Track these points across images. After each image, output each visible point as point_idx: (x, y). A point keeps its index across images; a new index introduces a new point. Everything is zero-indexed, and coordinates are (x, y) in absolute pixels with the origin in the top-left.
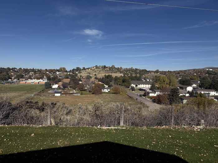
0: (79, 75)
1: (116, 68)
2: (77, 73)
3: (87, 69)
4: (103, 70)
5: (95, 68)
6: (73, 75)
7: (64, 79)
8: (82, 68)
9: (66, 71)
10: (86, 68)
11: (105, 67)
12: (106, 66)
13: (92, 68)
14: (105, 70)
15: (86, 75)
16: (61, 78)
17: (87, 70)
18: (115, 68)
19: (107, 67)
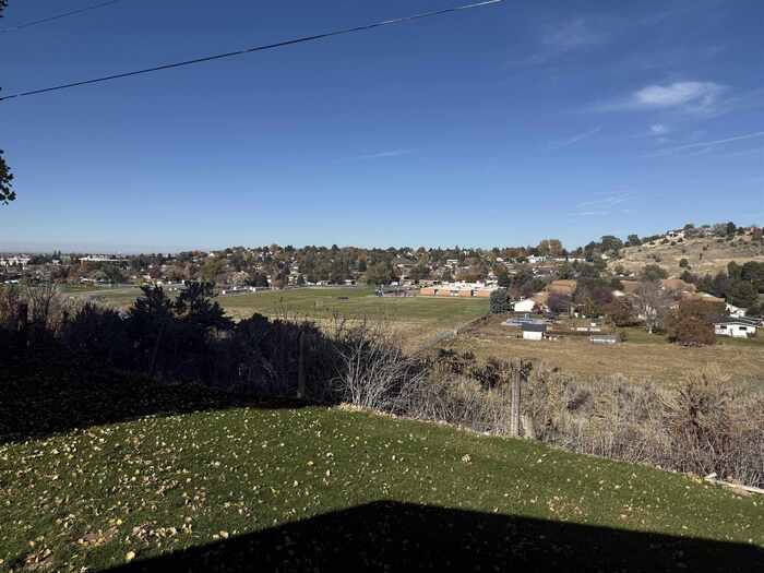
0: (611, 265)
2: (604, 257)
3: (646, 240)
4: (721, 241)
5: (681, 235)
6: (587, 266)
7: (554, 282)
8: (625, 240)
9: (564, 254)
10: (640, 238)
13: (668, 238)
14: (732, 245)
15: (643, 264)
16: (543, 276)
17: (647, 245)
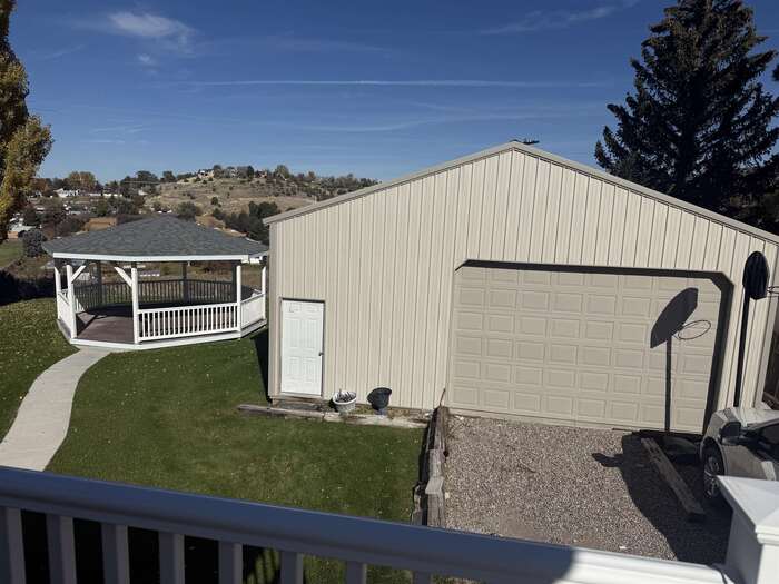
0: (149, 202)
1: (293, 179)
2: (141, 193)
3: (180, 177)
4: (242, 182)
5: (211, 174)
6: (124, 203)
7: (92, 220)
8: (160, 176)
9: (99, 188)
10: (175, 174)
11: (250, 171)
12: (255, 170)
13: (200, 176)
14: (252, 186)
15: (179, 202)
16: (78, 213)
17: (181, 182)
18: (287, 176)
19: (258, 174)
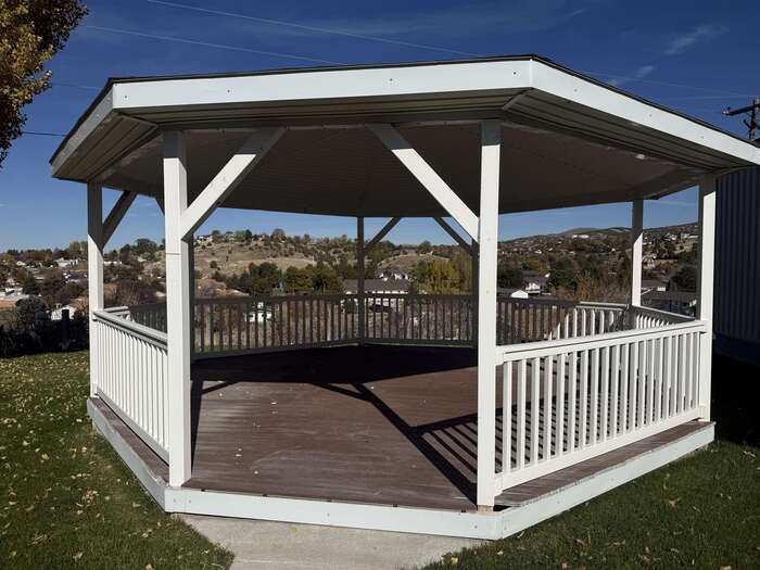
0: (148, 268)
1: (290, 241)
2: (140, 260)
4: (242, 246)
5: (210, 239)
6: (124, 270)
11: (248, 235)
18: (284, 239)
